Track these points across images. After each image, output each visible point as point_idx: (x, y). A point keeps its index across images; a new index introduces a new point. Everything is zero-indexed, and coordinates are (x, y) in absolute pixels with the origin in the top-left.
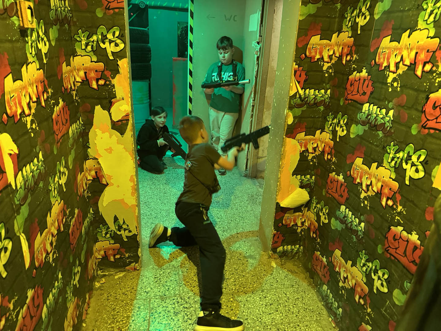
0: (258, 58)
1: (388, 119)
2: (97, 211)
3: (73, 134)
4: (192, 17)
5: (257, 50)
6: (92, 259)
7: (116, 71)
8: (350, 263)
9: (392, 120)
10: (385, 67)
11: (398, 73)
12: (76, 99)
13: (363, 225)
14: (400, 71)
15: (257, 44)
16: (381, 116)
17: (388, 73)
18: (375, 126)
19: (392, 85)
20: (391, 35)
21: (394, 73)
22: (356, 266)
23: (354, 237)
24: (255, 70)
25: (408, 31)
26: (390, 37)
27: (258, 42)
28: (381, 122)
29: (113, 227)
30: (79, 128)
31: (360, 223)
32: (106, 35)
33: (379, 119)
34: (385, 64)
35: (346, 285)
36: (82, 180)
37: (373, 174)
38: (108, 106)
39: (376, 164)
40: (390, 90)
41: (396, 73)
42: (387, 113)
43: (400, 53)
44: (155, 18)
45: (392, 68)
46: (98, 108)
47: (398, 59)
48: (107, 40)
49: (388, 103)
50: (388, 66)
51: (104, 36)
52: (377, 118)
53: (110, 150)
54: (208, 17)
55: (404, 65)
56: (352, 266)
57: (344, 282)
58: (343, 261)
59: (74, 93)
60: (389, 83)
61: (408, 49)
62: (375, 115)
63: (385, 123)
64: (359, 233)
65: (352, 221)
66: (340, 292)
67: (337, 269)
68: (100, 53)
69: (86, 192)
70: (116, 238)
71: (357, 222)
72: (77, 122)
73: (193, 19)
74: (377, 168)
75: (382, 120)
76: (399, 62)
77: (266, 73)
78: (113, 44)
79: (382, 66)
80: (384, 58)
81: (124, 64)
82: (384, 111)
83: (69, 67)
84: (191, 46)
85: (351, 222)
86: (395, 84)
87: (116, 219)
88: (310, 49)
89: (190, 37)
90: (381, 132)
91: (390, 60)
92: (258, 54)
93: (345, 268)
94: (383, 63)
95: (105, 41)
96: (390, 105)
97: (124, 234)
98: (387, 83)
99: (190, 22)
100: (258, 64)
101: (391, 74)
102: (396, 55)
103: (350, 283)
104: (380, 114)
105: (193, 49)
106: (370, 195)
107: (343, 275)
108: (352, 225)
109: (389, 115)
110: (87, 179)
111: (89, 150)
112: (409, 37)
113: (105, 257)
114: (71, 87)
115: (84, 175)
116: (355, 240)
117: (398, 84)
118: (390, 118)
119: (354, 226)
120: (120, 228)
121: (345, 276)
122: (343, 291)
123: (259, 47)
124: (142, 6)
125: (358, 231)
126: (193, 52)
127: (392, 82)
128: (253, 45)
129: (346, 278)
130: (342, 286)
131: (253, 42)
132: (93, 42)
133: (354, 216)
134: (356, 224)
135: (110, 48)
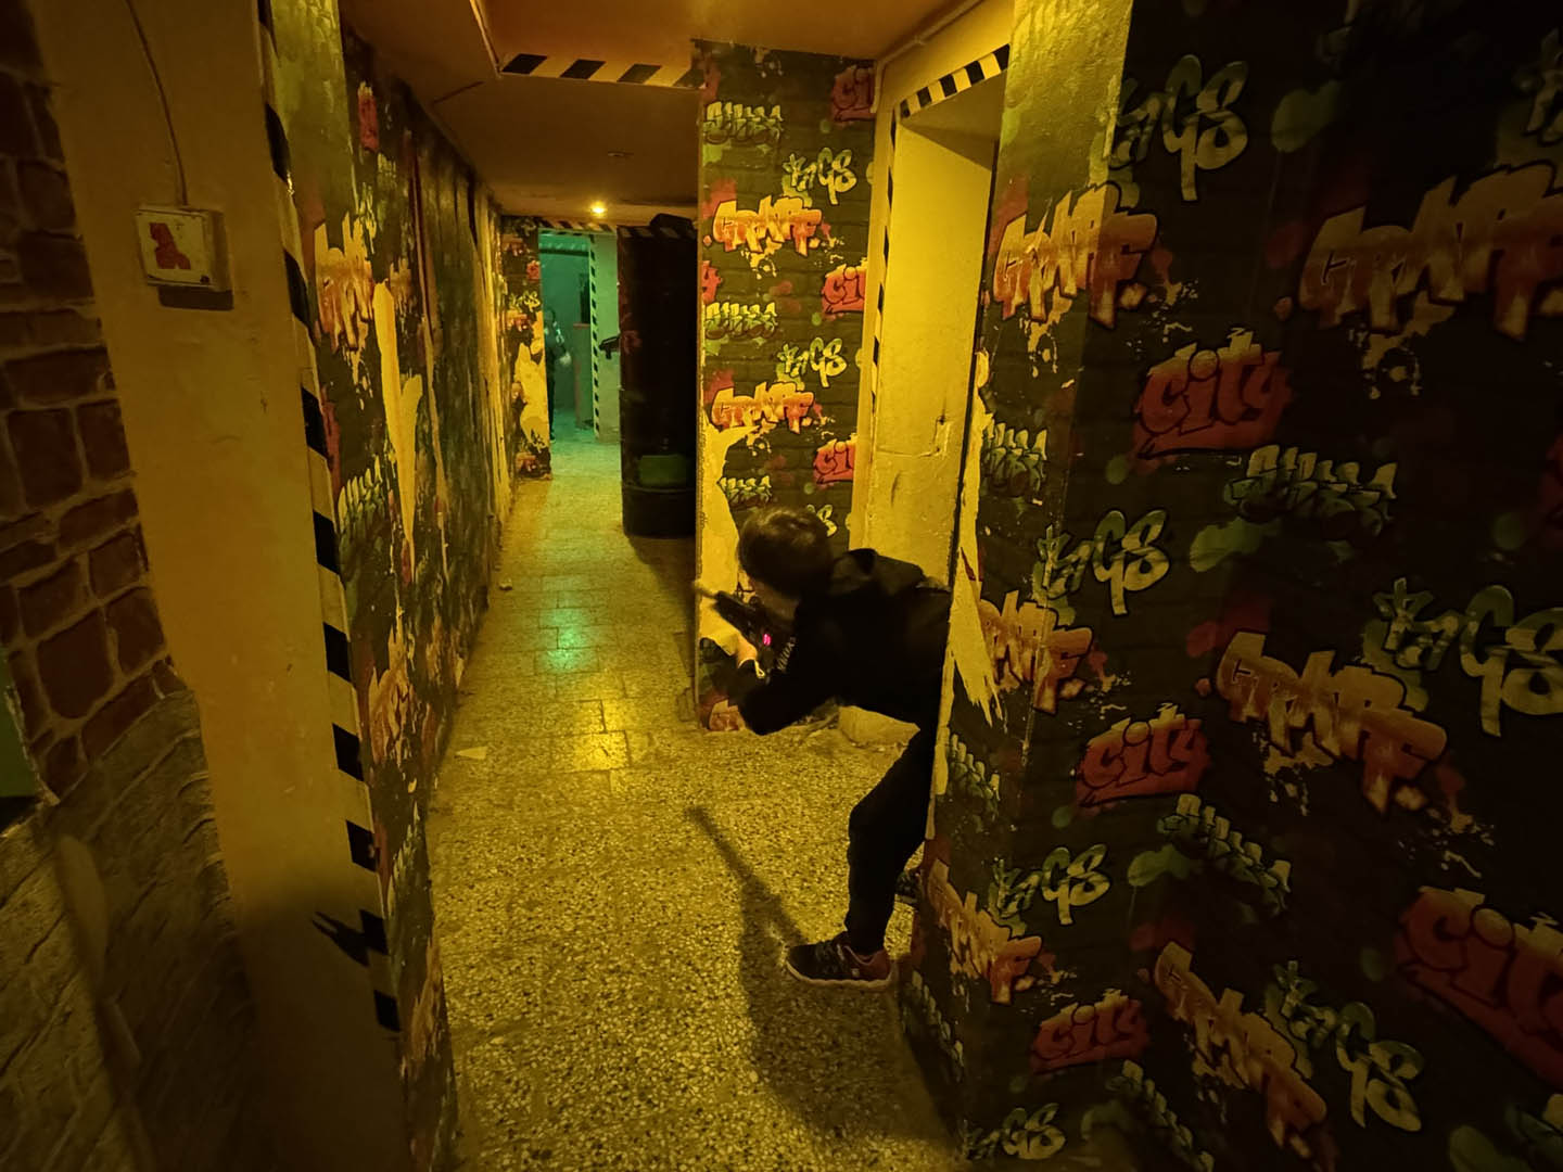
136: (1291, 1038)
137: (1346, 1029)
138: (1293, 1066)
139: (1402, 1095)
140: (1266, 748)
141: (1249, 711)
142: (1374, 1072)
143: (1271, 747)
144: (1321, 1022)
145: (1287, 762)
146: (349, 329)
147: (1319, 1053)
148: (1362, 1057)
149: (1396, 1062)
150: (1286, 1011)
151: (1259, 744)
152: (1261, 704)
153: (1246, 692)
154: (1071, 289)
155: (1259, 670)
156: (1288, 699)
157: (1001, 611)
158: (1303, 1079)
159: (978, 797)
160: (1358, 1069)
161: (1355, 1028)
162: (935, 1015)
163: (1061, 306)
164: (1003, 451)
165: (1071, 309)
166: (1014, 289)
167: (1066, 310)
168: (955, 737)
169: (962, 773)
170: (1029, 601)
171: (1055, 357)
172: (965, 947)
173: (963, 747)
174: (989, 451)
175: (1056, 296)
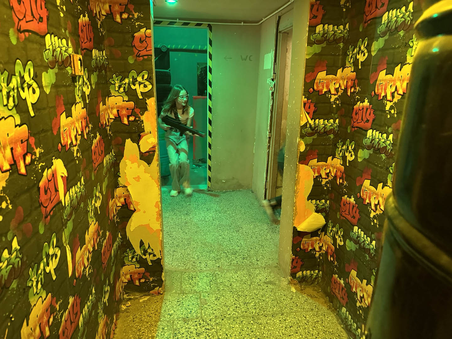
0: (273, 93)
1: (389, 142)
2: (124, 236)
3: (107, 164)
4: (211, 58)
5: (271, 86)
6: (119, 281)
7: (144, 108)
8: (365, 281)
9: (392, 143)
10: (383, 97)
11: (394, 102)
12: (109, 134)
13: (374, 243)
14: (395, 100)
15: (271, 81)
16: (383, 140)
17: (386, 101)
18: (379, 149)
19: (390, 112)
20: (386, 69)
21: (390, 101)
22: (370, 285)
23: (367, 255)
24: (270, 104)
25: (400, 65)
26: (385, 70)
27: (272, 79)
28: (383, 146)
29: (139, 251)
30: (111, 159)
31: (371, 242)
32: (136, 78)
33: (381, 143)
34: (383, 94)
35: (363, 305)
36: (112, 205)
37: (379, 193)
38: (137, 139)
39: (382, 184)
40: (389, 117)
41: (392, 102)
42: (387, 137)
43: (394, 84)
44: (176, 60)
45: (389, 97)
46: (128, 142)
47: (393, 90)
48: (138, 82)
49: (388, 128)
50: (386, 96)
51: (135, 79)
52: (380, 142)
53: (138, 179)
54: (225, 58)
55: (398, 94)
56: (367, 285)
57: (361, 302)
58: (359, 281)
59: (108, 128)
60: (388, 111)
61: (400, 80)
62: (378, 140)
63: (386, 147)
64: (372, 251)
65: (365, 241)
66: (358, 313)
67: (354, 290)
68: (131, 94)
69: (116, 217)
70: (142, 262)
71: (369, 241)
72: (110, 153)
73: (211, 60)
74: (382, 188)
75: (384, 144)
76: (394, 92)
77: (281, 107)
78: (142, 86)
79: (381, 96)
80: (382, 89)
81: (152, 103)
82: (385, 135)
83: (104, 106)
84: (210, 85)
85: (363, 242)
86: (392, 111)
87: (142, 244)
88: (317, 83)
89: (209, 76)
90: (384, 155)
91: (387, 91)
92: (272, 90)
93: (361, 287)
94: (381, 94)
95: (135, 83)
96: (390, 130)
97: (149, 258)
98: (385, 111)
99: (209, 63)
100: (273, 99)
101: (388, 102)
102: (391, 86)
103: (366, 302)
104: (381, 138)
105: (212, 87)
106: (379, 214)
107: (359, 294)
108: (364, 244)
109: (389, 139)
110: (116, 205)
111: (119, 179)
112: (400, 70)
113: (131, 281)
114: (106, 123)
115: (115, 201)
116: (368, 258)
117: (395, 111)
118: (390, 141)
119: (366, 245)
120: (145, 252)
121: (362, 295)
122: (361, 311)
123: (274, 83)
124: (164, 50)
125: (370, 250)
126: (212, 90)
127: (389, 109)
128: (268, 82)
129: (362, 298)
130: (360, 306)
131: (268, 80)
132: (125, 84)
133: (365, 236)
134: (368, 243)
135: (140, 89)
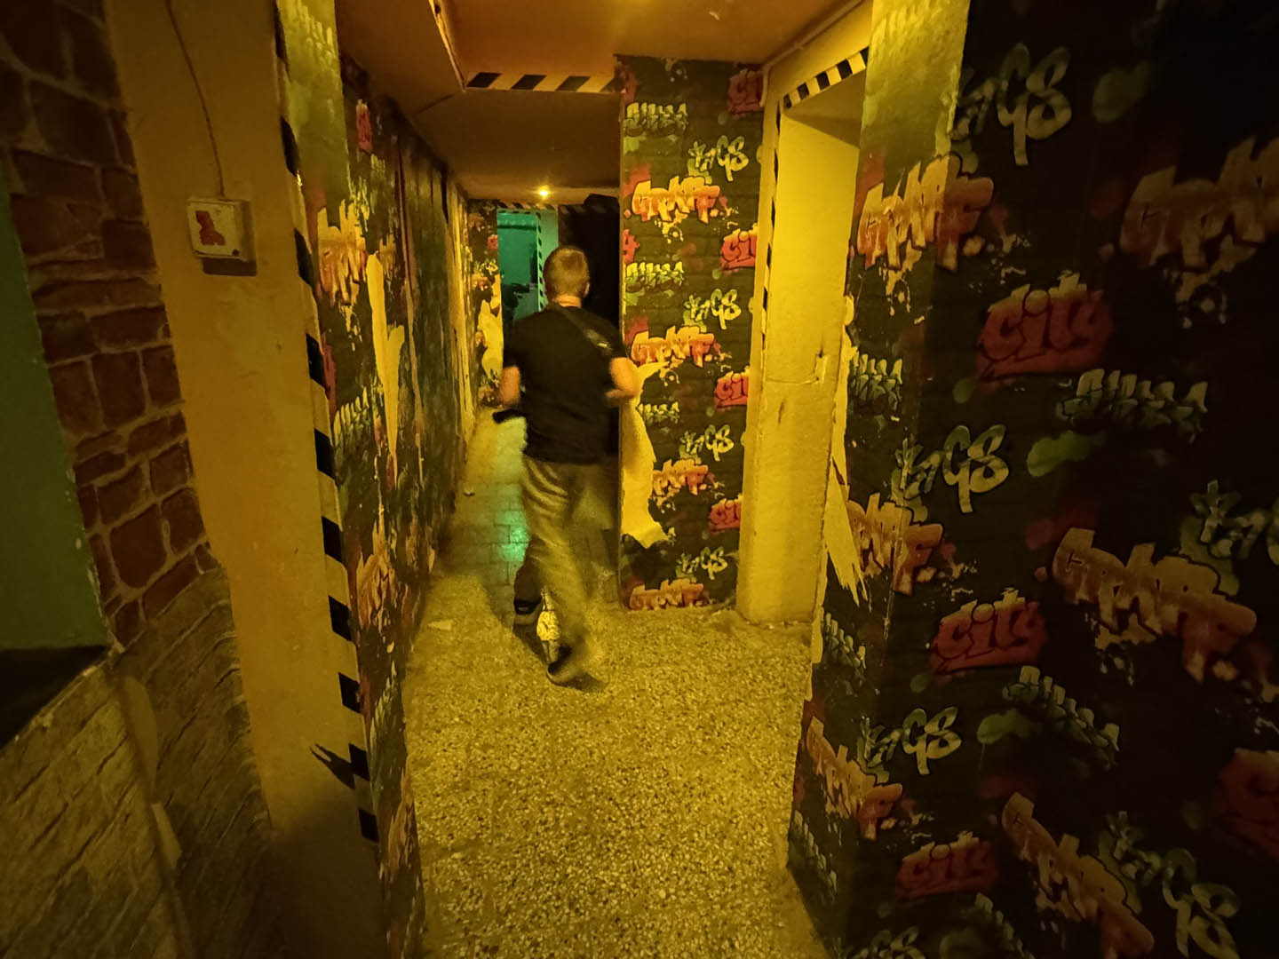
136: (1123, 879)
137: (1171, 872)
138: (1124, 903)
139: (1222, 931)
140: (1097, 627)
141: (1081, 595)
142: (1196, 910)
143: (1101, 627)
144: (1148, 865)
145: (1115, 639)
146: (344, 289)
147: (1148, 893)
148: (1185, 896)
149: (1216, 902)
150: (1118, 855)
151: (1090, 623)
152: (1092, 590)
153: (1078, 579)
154: (921, 241)
155: (1091, 560)
156: (1115, 585)
157: (865, 509)
158: (1134, 914)
159: (848, 666)
160: (1182, 907)
161: (1179, 871)
162: (814, 849)
163: (913, 256)
164: (866, 377)
165: (922, 258)
166: (874, 243)
167: (917, 259)
168: (829, 616)
169: (834, 645)
170: (889, 501)
171: (909, 299)
172: (838, 792)
173: (835, 624)
174: (855, 377)
175: (909, 248)
